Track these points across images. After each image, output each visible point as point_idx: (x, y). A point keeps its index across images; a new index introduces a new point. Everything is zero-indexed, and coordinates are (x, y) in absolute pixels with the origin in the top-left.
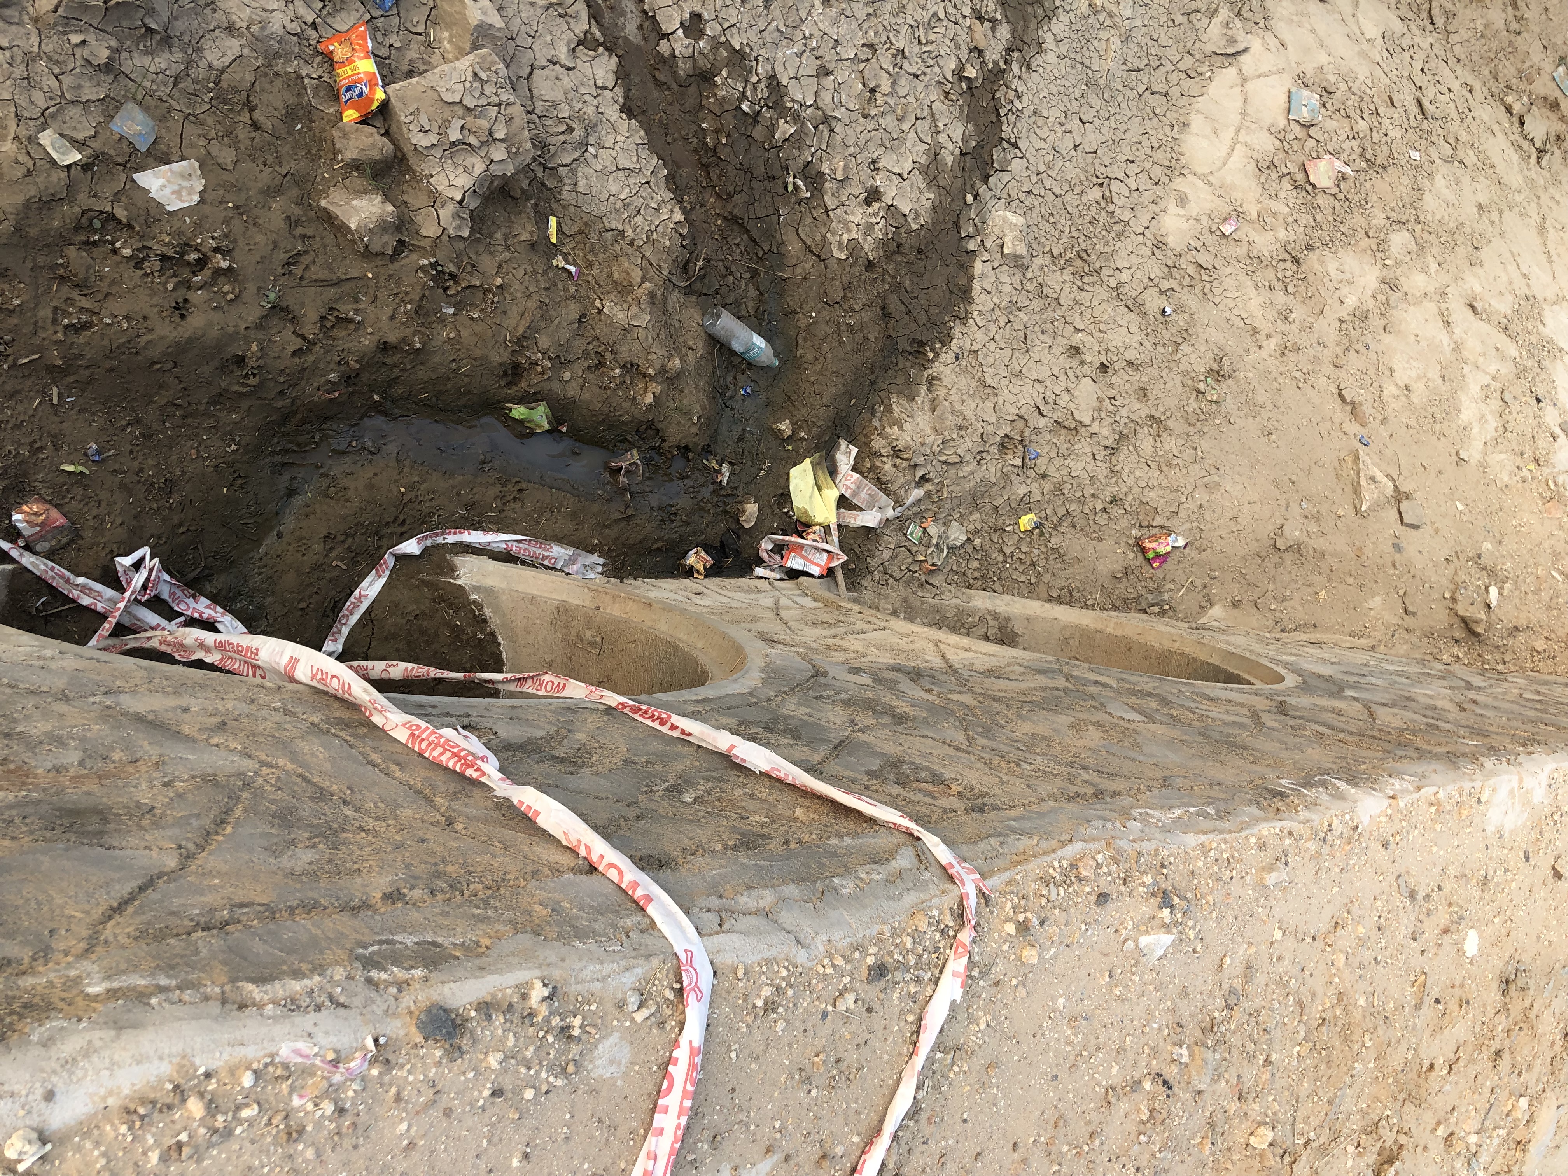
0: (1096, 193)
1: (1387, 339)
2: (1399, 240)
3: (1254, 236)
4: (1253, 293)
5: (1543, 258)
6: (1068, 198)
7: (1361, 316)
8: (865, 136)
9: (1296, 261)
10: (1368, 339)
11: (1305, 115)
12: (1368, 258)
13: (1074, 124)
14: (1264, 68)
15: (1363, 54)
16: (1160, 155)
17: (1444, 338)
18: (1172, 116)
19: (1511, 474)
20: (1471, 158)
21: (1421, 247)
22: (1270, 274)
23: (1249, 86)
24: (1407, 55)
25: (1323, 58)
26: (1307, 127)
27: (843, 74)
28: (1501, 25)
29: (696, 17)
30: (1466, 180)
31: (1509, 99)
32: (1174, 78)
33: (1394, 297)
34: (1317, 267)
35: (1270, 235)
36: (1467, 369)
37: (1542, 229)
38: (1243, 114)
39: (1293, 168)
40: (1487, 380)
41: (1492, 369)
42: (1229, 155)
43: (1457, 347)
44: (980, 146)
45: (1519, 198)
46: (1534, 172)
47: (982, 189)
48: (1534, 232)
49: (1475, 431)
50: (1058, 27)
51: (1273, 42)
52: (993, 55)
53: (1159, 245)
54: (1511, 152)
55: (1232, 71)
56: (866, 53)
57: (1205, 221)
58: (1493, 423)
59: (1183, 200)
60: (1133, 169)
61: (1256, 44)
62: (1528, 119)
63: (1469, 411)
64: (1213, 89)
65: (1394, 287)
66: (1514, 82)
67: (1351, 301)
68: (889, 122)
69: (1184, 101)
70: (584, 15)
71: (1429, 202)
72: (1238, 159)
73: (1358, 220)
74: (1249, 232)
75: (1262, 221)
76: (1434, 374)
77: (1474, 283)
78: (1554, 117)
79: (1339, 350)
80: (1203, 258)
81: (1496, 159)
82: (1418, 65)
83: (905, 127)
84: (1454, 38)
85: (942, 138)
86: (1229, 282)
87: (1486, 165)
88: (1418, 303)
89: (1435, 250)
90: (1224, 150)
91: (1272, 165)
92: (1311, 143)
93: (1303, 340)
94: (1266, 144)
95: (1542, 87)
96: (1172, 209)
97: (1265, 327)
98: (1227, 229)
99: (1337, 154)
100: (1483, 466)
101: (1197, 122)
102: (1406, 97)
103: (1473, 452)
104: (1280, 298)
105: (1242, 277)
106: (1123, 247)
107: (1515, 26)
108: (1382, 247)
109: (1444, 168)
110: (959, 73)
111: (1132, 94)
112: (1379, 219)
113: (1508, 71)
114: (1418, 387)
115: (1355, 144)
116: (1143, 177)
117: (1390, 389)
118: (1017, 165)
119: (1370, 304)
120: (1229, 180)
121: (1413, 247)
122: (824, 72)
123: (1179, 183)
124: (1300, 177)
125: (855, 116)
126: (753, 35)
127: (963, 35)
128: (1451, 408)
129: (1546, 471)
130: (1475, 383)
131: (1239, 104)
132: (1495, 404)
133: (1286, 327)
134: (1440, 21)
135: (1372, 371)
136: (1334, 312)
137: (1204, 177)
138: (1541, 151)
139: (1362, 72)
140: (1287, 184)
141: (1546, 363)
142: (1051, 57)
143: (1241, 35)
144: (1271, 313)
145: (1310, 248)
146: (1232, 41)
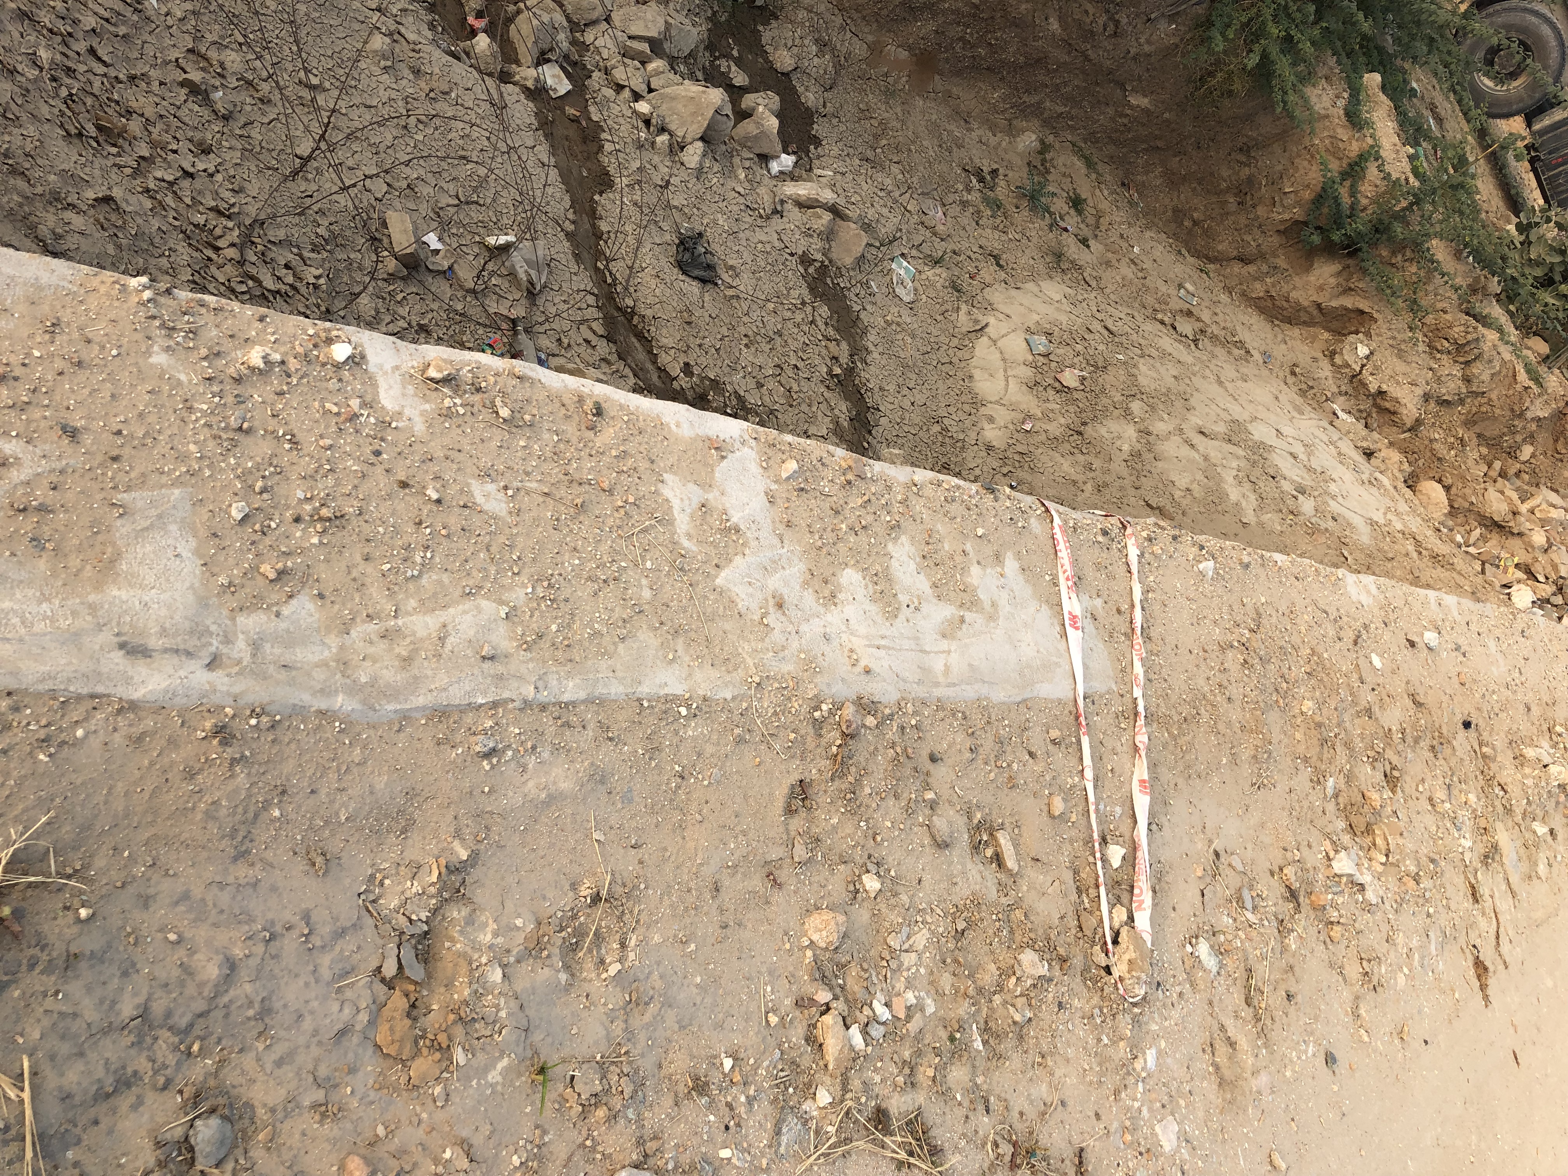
0: (936, 428)
1: (1159, 464)
2: (1136, 406)
3: (1045, 427)
4: (1062, 460)
5: (1230, 399)
6: (921, 434)
7: (1136, 455)
8: (795, 418)
9: (1080, 433)
10: (1148, 467)
11: (1042, 349)
12: (1122, 421)
13: (905, 391)
14: (1003, 332)
15: (1058, 309)
16: (964, 398)
17: (1193, 454)
18: (960, 374)
19: (1281, 525)
20: (1154, 353)
21: (1152, 407)
22: (1067, 446)
23: (999, 344)
24: (1084, 304)
25: (1036, 317)
26: (1046, 356)
27: (771, 384)
28: (1131, 275)
29: (687, 365)
30: (1158, 365)
31: (1159, 316)
32: (951, 352)
33: (1151, 439)
34: (1095, 435)
35: (1055, 424)
36: (1219, 470)
37: (1220, 383)
38: (1004, 360)
39: (1051, 381)
40: (1235, 473)
41: (1234, 464)
42: (1007, 385)
43: (1206, 458)
44: (858, 414)
45: (1196, 369)
46: (1197, 353)
47: (870, 439)
48: (1216, 386)
49: (1244, 504)
50: (872, 337)
51: (1001, 316)
52: (844, 359)
53: (989, 448)
54: (1176, 344)
55: (984, 339)
56: (778, 371)
57: (1011, 426)
58: (1252, 497)
59: (991, 419)
60: (952, 410)
61: (992, 320)
62: (1176, 324)
63: (1234, 494)
64: (978, 352)
65: (1149, 433)
66: (1157, 306)
67: (1126, 447)
68: (804, 408)
69: (963, 364)
70: (631, 375)
71: (1142, 381)
72: (1013, 385)
73: (1105, 401)
74: (1040, 425)
75: (1047, 417)
76: (1200, 476)
77: (1195, 420)
78: (1192, 320)
79: (1134, 478)
80: (1020, 448)
81: (1170, 350)
82: (1095, 309)
83: (814, 409)
84: (1107, 291)
85: (836, 412)
86: (1044, 458)
87: (1165, 355)
88: (1167, 439)
89: (1161, 406)
90: (1003, 383)
91: (1037, 383)
92: (1054, 364)
93: (1108, 479)
94: (1027, 373)
95: (1176, 304)
96: (987, 426)
97: (1080, 478)
98: (1028, 427)
99: (1072, 366)
100: (1261, 525)
101: (977, 374)
102: (1096, 326)
103: (1250, 517)
104: (1081, 458)
105: (1051, 453)
106: (969, 454)
107: (1140, 275)
108: (1127, 413)
109: (1142, 360)
110: (830, 373)
111: (930, 368)
112: (1118, 398)
113: (1150, 300)
114: (1194, 487)
115: (1081, 358)
116: (960, 413)
117: (1178, 494)
118: (883, 421)
119: (1138, 446)
120: (1013, 399)
121: (1146, 408)
122: (760, 385)
123: (983, 411)
124: (1057, 385)
125: (786, 407)
126: (717, 369)
127: (824, 352)
128: (1223, 496)
129: (1302, 518)
130: (1228, 477)
131: (998, 355)
132: (1247, 485)
133: (1092, 474)
134: (1094, 284)
135: (1160, 485)
136: (1118, 458)
137: (997, 402)
138: (1195, 341)
139: (1063, 318)
140: (1051, 392)
141: (1265, 455)
142: (875, 355)
143: (980, 317)
144: (1079, 469)
145: (1084, 424)
146: (976, 321)
